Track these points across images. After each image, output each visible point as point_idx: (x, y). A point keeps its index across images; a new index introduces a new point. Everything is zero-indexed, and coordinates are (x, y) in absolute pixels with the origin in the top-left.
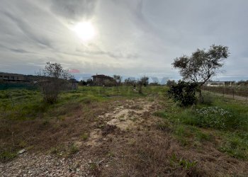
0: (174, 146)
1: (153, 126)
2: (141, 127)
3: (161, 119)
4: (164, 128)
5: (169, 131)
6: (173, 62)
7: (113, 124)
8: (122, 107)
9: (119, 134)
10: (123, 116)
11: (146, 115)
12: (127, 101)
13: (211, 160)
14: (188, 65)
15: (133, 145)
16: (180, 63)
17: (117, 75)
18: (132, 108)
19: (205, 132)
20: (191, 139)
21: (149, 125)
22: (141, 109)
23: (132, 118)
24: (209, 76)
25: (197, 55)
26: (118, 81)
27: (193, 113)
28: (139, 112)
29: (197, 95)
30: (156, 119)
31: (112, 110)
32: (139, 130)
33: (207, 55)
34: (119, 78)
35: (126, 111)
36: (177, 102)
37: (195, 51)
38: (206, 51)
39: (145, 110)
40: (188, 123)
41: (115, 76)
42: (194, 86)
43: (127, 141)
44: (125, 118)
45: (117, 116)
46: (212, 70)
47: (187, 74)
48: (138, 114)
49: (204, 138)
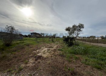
0: (66, 63)
1: (58, 55)
2: (53, 56)
3: (61, 52)
4: (62, 56)
5: (64, 56)
6: (65, 29)
7: (40, 55)
8: (44, 47)
9: (43, 59)
10: (45, 51)
11: (55, 50)
12: (47, 44)
13: (79, 67)
14: (71, 30)
15: (49, 64)
16: (68, 29)
17: (42, 33)
18: (49, 48)
19: (77, 56)
20: (72, 59)
21: (56, 54)
22: (53, 48)
23: (49, 52)
24: (78, 35)
25: (74, 26)
26: (42, 35)
27: (73, 49)
28: (52, 49)
29: (74, 42)
30: (59, 52)
31: (40, 48)
32: (52, 57)
33: (77, 27)
34: (43, 34)
35: (46, 49)
36: (67, 45)
37: (73, 25)
38: (77, 25)
39: (54, 48)
40: (71, 53)
41: (41, 33)
42: (73, 39)
43: (47, 62)
44: (46, 52)
45: (42, 51)
46: (79, 32)
47: (70, 34)
48: (51, 50)
49: (76, 58)
